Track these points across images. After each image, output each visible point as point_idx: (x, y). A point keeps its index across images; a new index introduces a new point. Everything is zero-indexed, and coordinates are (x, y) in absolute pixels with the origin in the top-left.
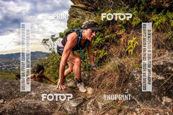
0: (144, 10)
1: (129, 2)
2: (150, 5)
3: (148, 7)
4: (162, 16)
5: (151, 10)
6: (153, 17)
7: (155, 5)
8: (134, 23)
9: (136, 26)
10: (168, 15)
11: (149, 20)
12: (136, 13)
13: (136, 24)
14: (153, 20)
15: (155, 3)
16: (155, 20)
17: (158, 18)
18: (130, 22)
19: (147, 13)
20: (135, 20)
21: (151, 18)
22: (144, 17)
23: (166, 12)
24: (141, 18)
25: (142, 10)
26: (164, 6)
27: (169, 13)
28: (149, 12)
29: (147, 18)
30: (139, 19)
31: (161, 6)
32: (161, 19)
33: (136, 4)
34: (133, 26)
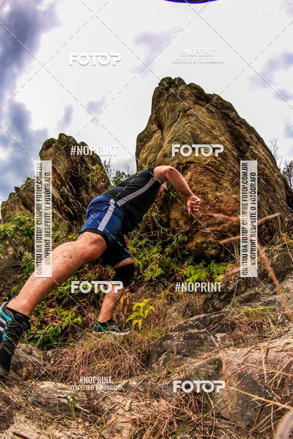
0: (172, 255)
1: (151, 234)
2: (184, 249)
3: (181, 253)
4: (201, 268)
5: (185, 257)
6: (186, 269)
7: (194, 250)
8: (148, 274)
9: (151, 280)
10: (211, 268)
11: (177, 274)
12: (156, 258)
13: (152, 277)
14: (185, 273)
15: (194, 246)
16: (188, 275)
17: (193, 272)
18: (141, 272)
19: (175, 260)
20: (152, 270)
21: (180, 271)
22: (168, 268)
23: (210, 263)
24: (162, 268)
25: (168, 254)
26: (209, 254)
27: (213, 265)
28: (179, 259)
29: (173, 270)
30: (160, 269)
31: (203, 253)
32: (199, 274)
33: (161, 242)
34: (146, 279)
